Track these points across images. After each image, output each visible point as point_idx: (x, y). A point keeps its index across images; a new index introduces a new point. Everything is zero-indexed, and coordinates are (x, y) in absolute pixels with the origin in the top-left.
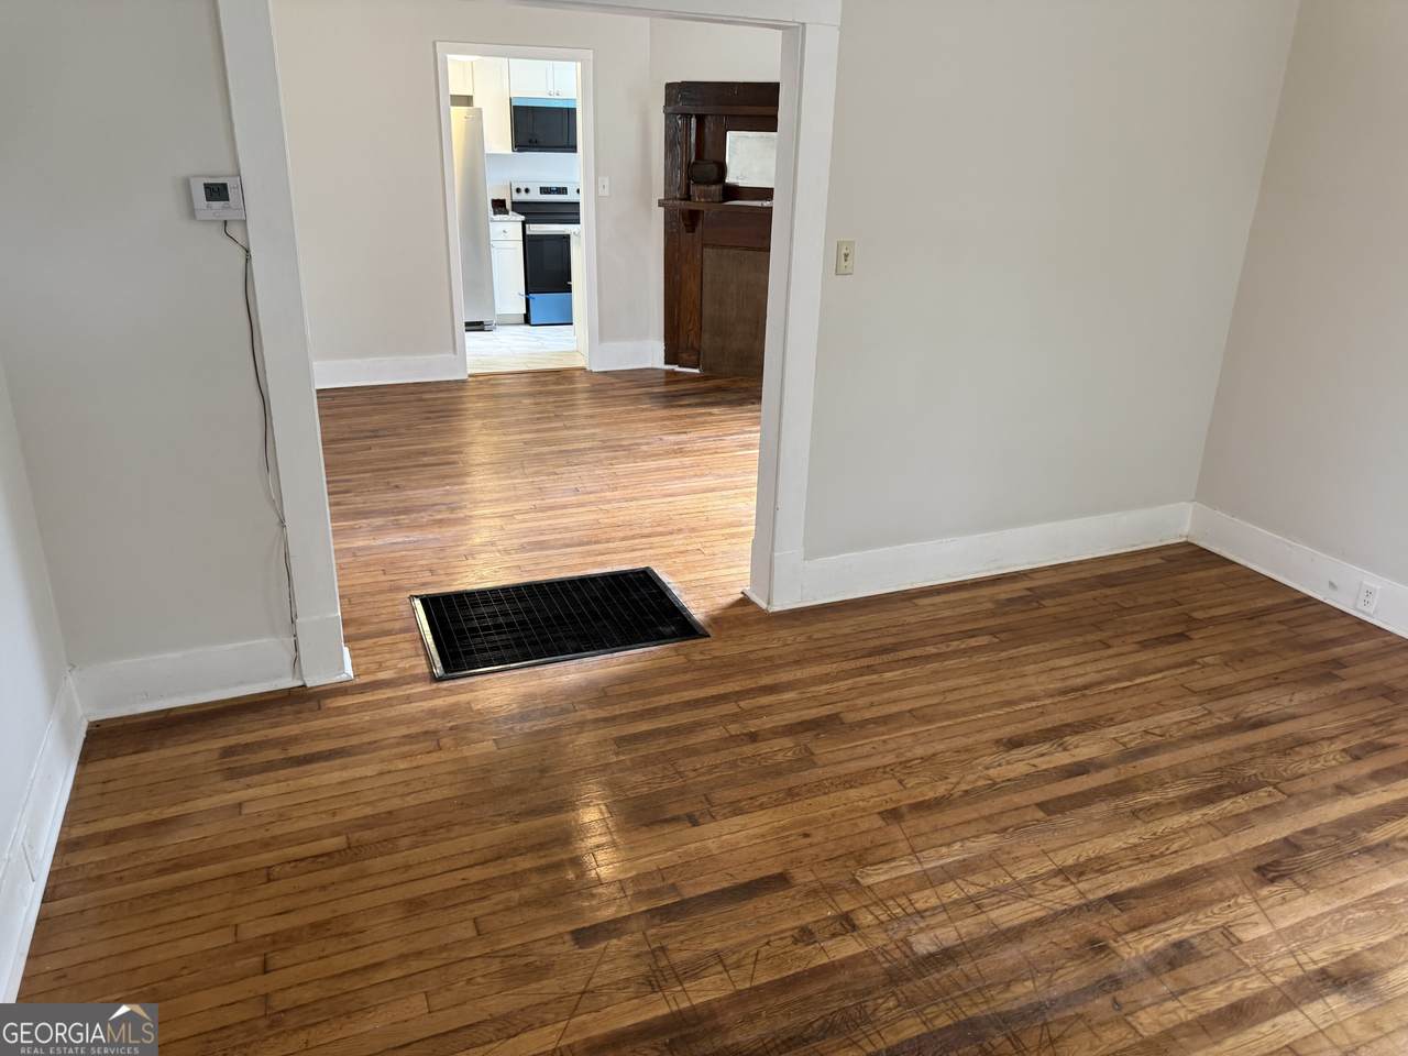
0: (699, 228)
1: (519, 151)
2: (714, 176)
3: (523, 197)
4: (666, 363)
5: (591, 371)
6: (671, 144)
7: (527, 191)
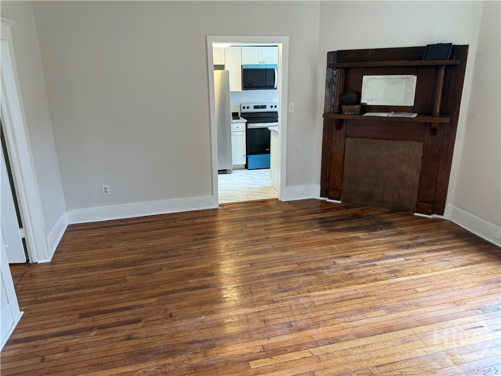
0: (343, 128)
1: (245, 90)
2: (355, 100)
3: (246, 110)
4: (321, 196)
5: (281, 202)
6: (329, 84)
7: (248, 108)
